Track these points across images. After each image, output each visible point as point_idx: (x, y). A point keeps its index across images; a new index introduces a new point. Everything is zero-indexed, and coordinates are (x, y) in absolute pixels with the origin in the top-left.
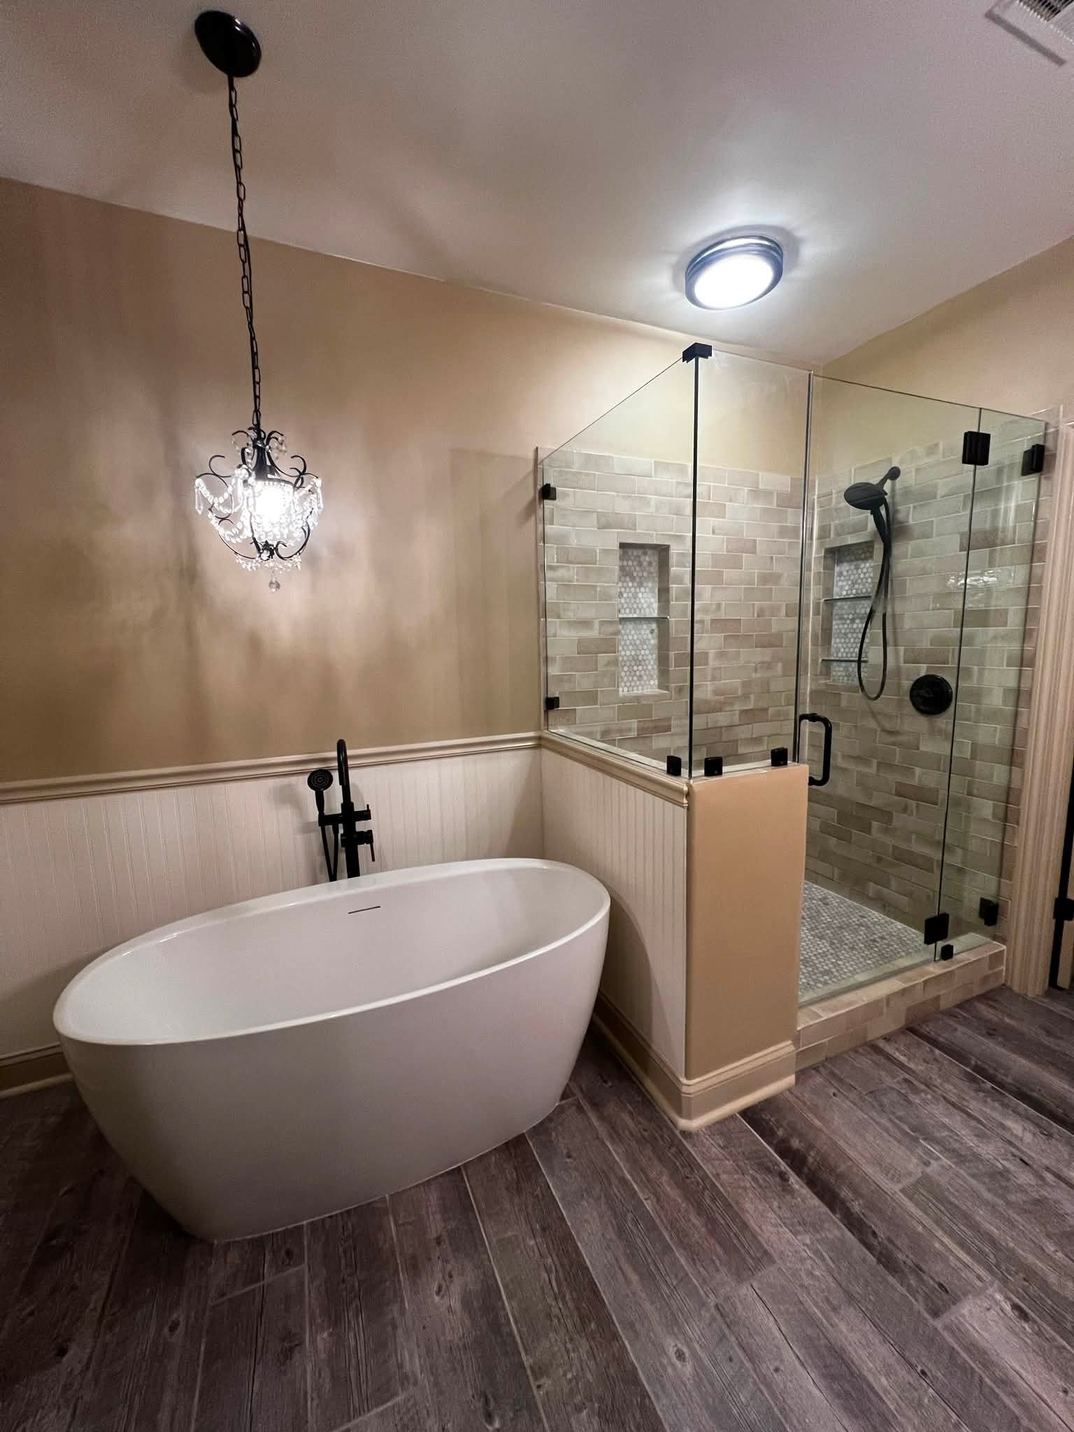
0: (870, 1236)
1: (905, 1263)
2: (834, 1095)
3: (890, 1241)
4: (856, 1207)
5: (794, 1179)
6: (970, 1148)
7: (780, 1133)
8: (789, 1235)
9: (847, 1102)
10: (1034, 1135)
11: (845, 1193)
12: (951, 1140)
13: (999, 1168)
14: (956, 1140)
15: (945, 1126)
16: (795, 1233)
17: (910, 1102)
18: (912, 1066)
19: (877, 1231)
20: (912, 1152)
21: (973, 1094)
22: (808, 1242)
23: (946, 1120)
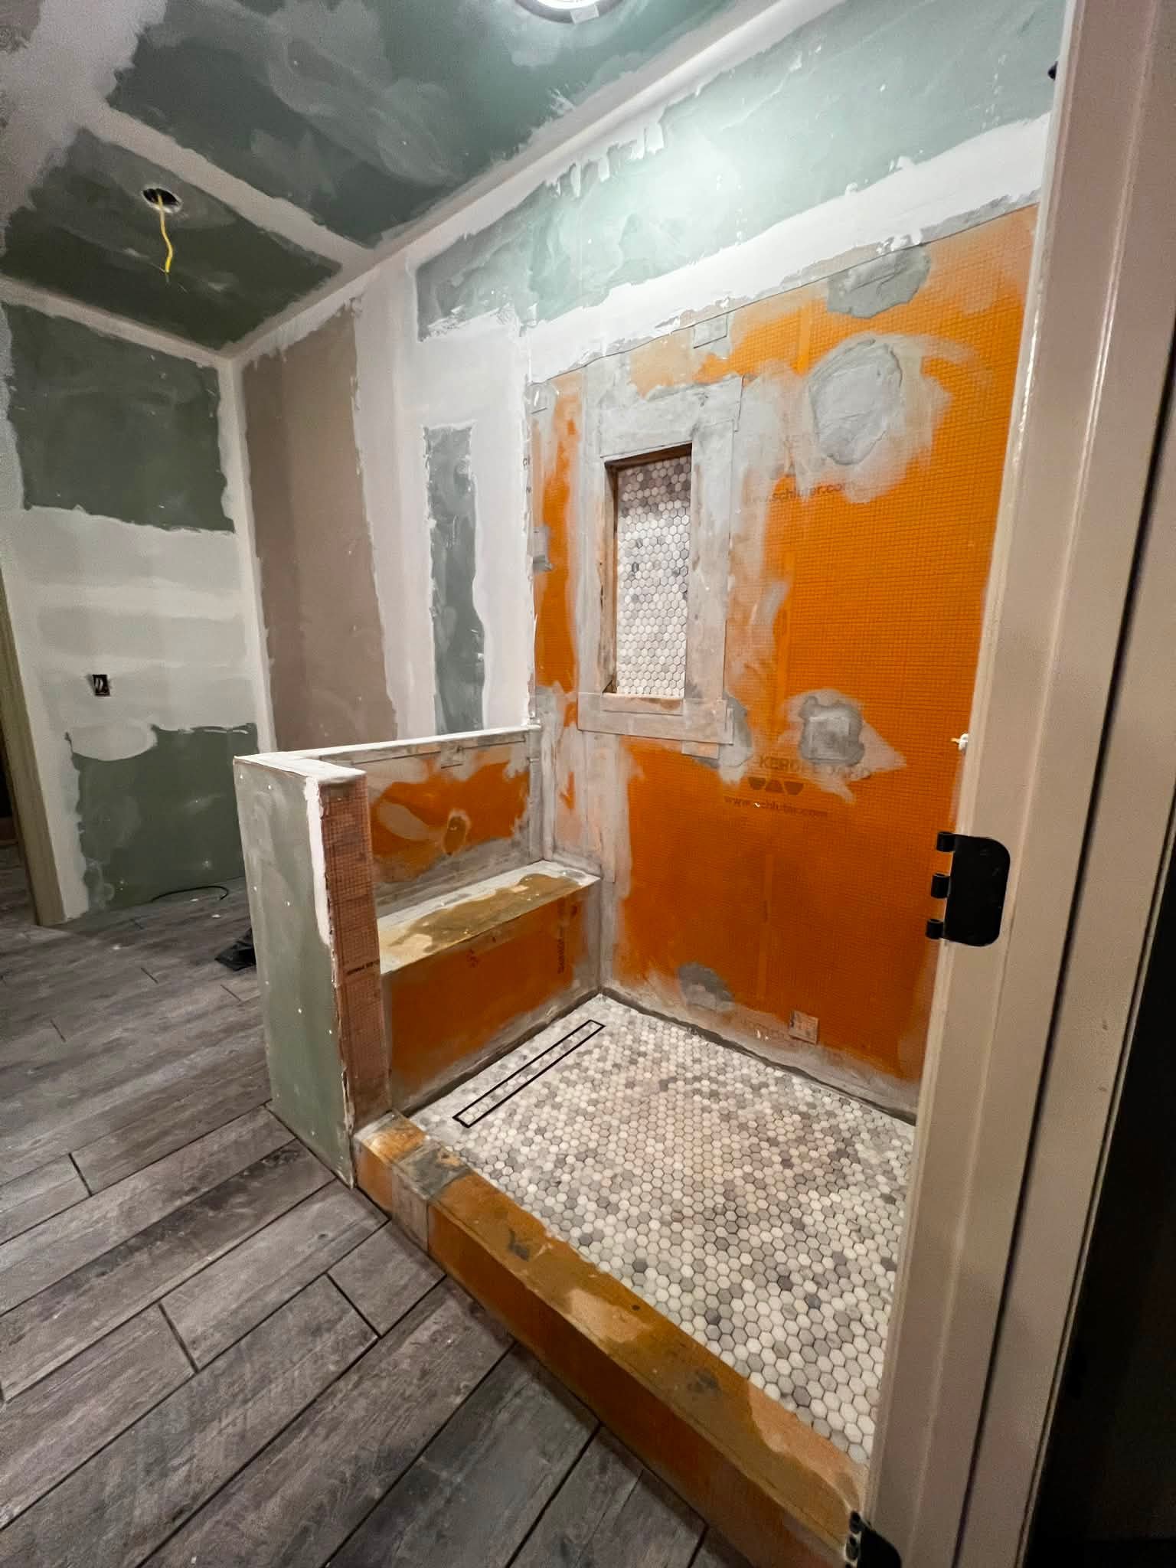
0: (103, 1269)
1: (58, 1303)
2: (323, 1236)
4: (142, 1258)
5: (188, 1199)
6: (217, 1416)
7: (256, 1184)
8: (120, 1200)
9: (313, 1249)
11: (161, 1246)
12: (236, 1388)
13: (171, 1459)
14: (235, 1396)
15: (265, 1381)
16: (123, 1204)
17: (316, 1332)
18: (407, 1348)
19: (105, 1277)
20: (216, 1327)
22: (109, 1215)
23: (276, 1388)
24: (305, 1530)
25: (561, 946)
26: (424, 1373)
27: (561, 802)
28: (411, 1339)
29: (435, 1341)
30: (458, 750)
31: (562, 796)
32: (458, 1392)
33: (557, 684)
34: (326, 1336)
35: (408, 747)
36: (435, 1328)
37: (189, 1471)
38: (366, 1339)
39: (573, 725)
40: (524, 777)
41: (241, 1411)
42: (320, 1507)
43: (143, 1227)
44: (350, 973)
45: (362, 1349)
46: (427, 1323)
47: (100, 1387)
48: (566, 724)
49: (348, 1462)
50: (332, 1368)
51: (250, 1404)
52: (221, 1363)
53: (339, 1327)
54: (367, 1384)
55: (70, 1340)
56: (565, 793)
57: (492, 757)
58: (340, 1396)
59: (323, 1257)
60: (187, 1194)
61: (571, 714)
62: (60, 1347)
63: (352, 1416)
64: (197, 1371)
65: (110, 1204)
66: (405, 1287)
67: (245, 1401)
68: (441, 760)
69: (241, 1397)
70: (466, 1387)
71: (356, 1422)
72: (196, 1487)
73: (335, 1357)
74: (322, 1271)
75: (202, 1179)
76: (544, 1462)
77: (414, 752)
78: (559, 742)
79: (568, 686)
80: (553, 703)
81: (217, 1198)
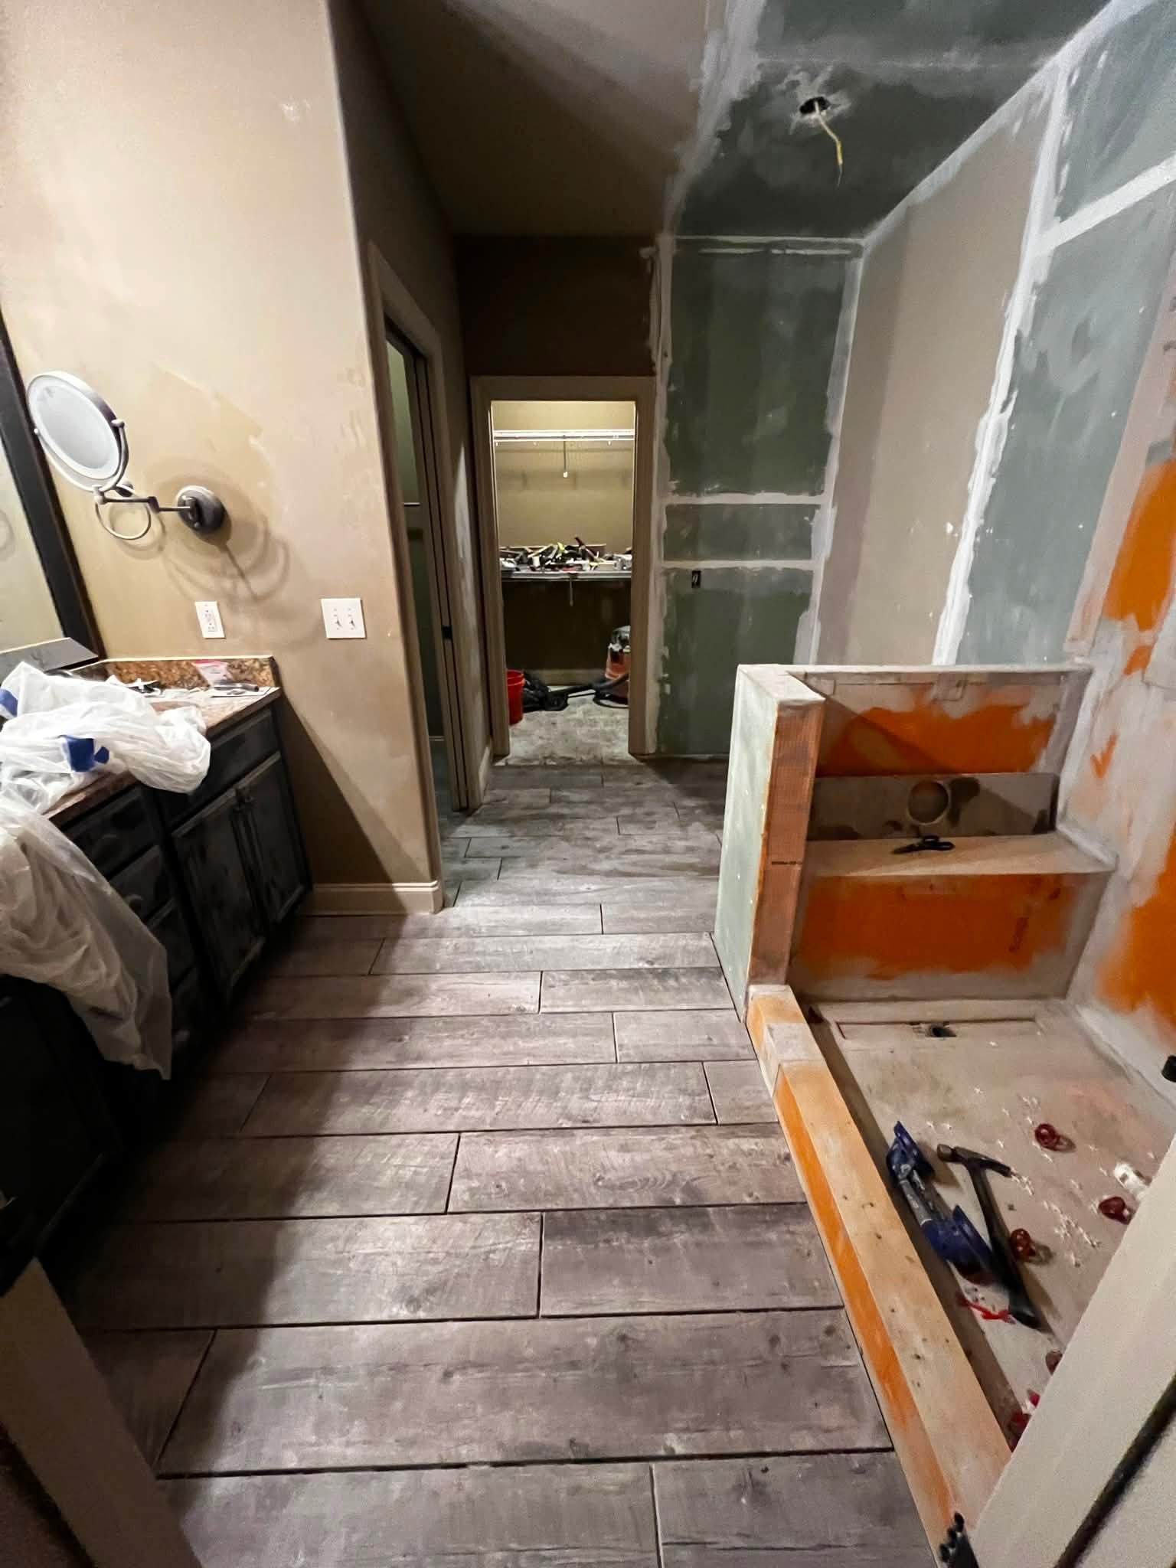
0: (595, 977)
1: (573, 981)
2: (710, 1039)
3: (587, 984)
4: (614, 983)
5: (647, 966)
6: (617, 1091)
7: (684, 980)
8: (615, 945)
9: (701, 1042)
10: (604, 1169)
11: (624, 984)
12: (631, 1085)
13: (592, 1094)
14: (628, 1090)
15: (646, 1095)
16: (614, 948)
17: (684, 1091)
18: (732, 1143)
19: (595, 982)
20: (634, 1047)
21: (674, 1168)
22: (607, 950)
23: (650, 1103)
24: (633, 1184)
25: (1022, 925)
26: (733, 1167)
27: (1089, 768)
28: (737, 1140)
29: (750, 1154)
30: (958, 686)
31: (1094, 759)
32: (750, 1195)
33: (1132, 619)
34: (687, 1097)
35: (897, 675)
36: (754, 1147)
37: (596, 1108)
38: (708, 1118)
39: (1136, 675)
40: (1044, 727)
41: (629, 1098)
42: (647, 1180)
43: (619, 967)
44: (774, 863)
45: (703, 1122)
46: (753, 1141)
47: (574, 1036)
48: (1128, 671)
49: (671, 1172)
50: (683, 1118)
51: (635, 1099)
52: (629, 1067)
53: (697, 1098)
54: (698, 1143)
55: (570, 1003)
56: (1099, 757)
57: (1006, 696)
58: (680, 1136)
59: (704, 1053)
60: (648, 962)
61: (1138, 660)
62: (566, 1003)
63: (682, 1150)
64: (616, 1062)
65: (609, 943)
66: (748, 1108)
67: (634, 1096)
68: (935, 692)
69: (631, 1092)
70: (757, 1198)
71: (683, 1156)
72: (595, 1115)
73: (687, 1113)
74: (700, 1059)
75: (657, 959)
76: (786, 1284)
77: (903, 680)
78: (1110, 692)
79: (1147, 622)
80: (1118, 642)
81: (663, 975)
